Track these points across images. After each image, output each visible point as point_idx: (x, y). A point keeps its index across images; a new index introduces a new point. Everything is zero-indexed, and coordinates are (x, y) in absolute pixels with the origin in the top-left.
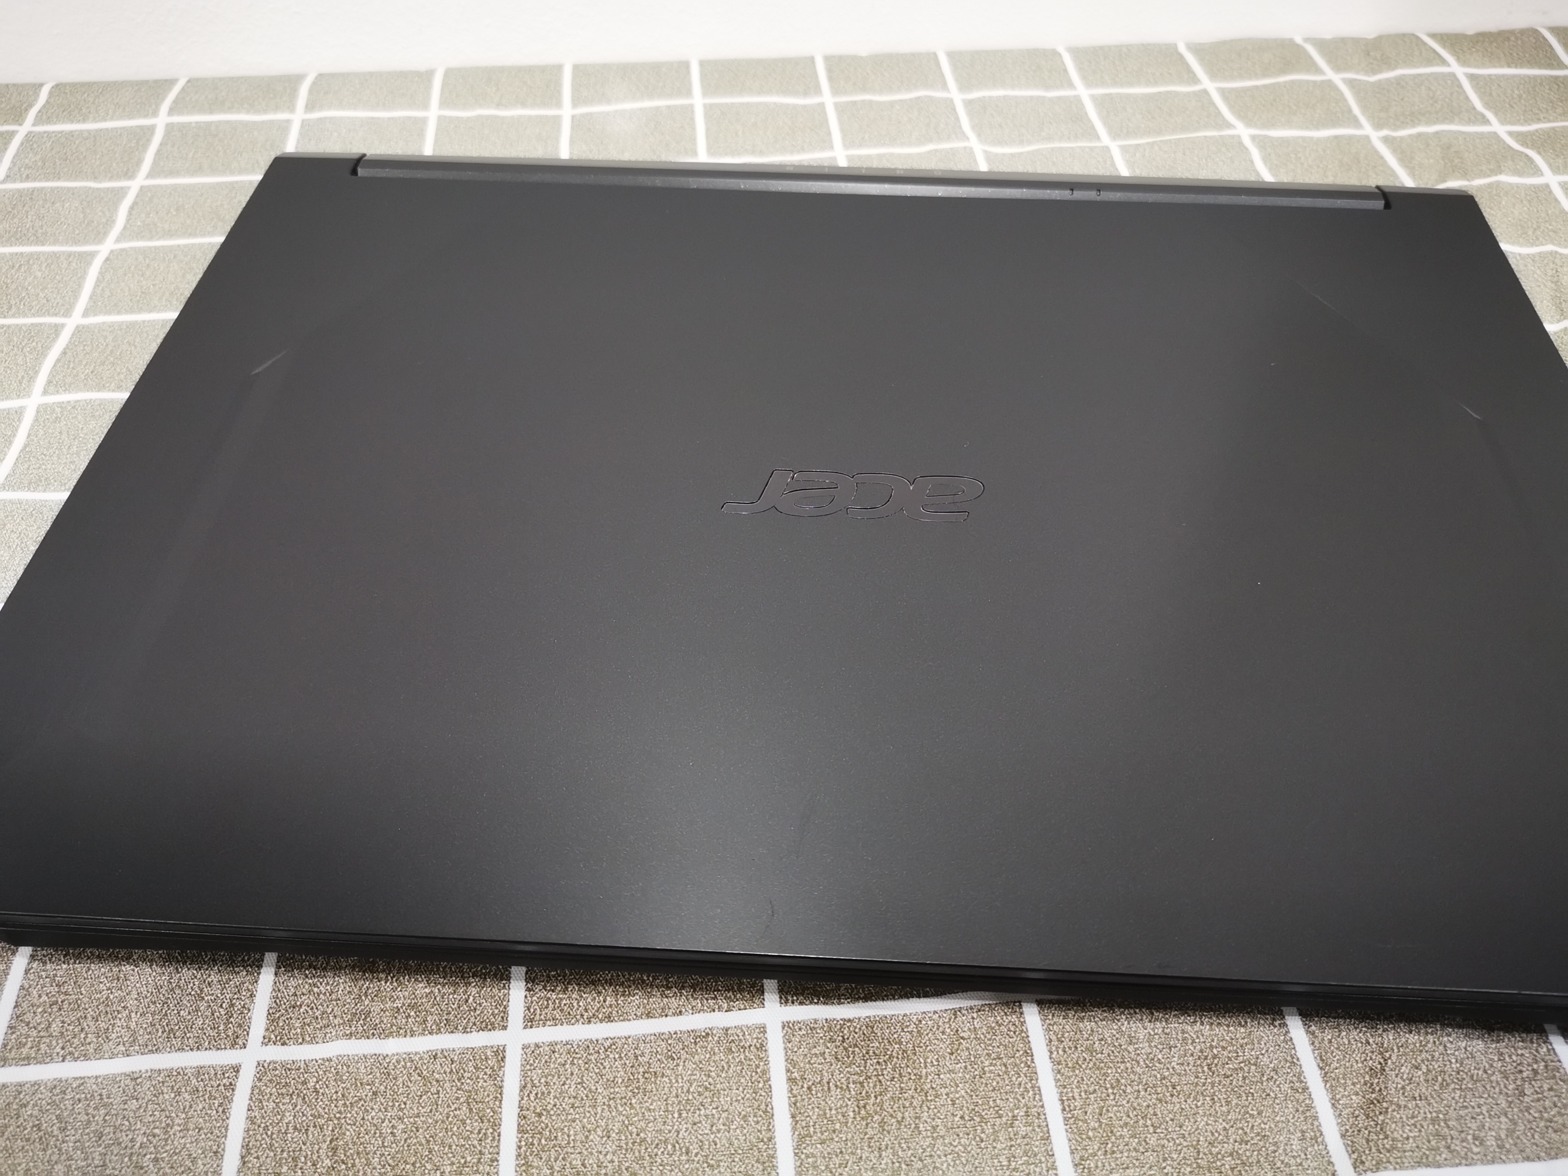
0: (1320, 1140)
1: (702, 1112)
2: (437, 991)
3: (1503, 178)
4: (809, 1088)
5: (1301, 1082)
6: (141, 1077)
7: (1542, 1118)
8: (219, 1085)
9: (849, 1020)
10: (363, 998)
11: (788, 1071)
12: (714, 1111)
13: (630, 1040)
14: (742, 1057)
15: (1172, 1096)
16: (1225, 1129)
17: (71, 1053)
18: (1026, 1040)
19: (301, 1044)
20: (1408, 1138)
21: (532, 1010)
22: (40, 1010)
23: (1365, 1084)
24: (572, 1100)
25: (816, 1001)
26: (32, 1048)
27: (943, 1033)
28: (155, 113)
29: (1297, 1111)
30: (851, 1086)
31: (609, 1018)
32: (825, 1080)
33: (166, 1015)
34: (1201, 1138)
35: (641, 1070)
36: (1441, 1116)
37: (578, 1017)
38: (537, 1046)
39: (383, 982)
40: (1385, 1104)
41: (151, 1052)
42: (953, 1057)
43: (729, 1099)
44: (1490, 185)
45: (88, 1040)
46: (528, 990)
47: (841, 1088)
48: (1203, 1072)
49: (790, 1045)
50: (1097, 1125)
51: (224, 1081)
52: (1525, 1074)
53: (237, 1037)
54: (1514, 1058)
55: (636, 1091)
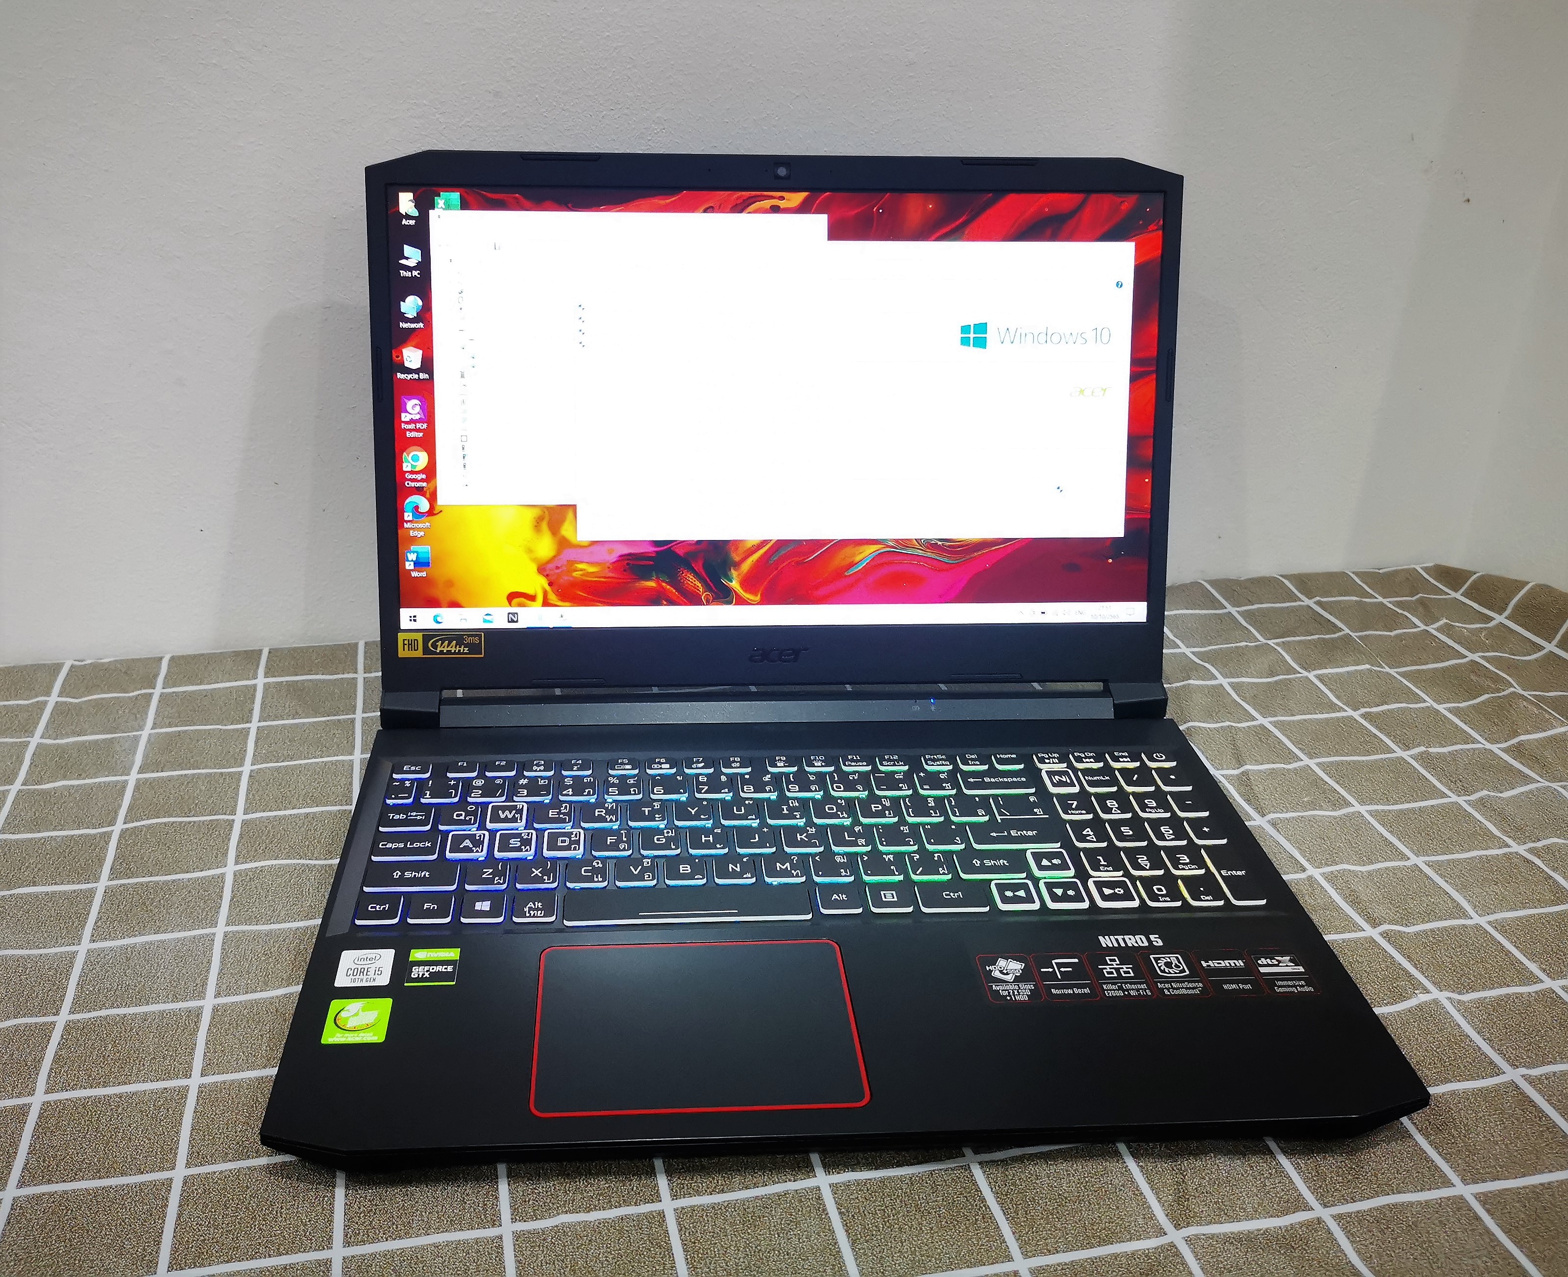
0: (1154, 1218)
1: (792, 1233)
2: (612, 1185)
3: (1191, 682)
4: (852, 1216)
5: (1138, 1191)
6: (440, 1245)
7: (1276, 1196)
8: (492, 1247)
9: (869, 1179)
10: (568, 1192)
11: (838, 1209)
12: (799, 1232)
13: (739, 1201)
14: (809, 1203)
15: (1066, 1203)
16: (1099, 1217)
17: (390, 1236)
18: (975, 1184)
19: (535, 1220)
20: (1202, 1211)
21: (674, 1191)
22: (362, 1215)
23: (1175, 1189)
24: (712, 1234)
25: (847, 1170)
26: (363, 1235)
27: (927, 1183)
28: (255, 677)
29: (1139, 1205)
30: (877, 1211)
31: (723, 1191)
32: (862, 1211)
33: (445, 1212)
34: (1086, 1222)
35: (750, 1215)
36: (1220, 1200)
37: (704, 1192)
38: (683, 1208)
39: (578, 1183)
40: (1187, 1197)
41: (443, 1232)
42: (935, 1194)
43: (806, 1225)
44: (1184, 686)
45: (399, 1229)
46: (670, 1180)
47: (872, 1213)
48: (1082, 1190)
49: (836, 1196)
50: (1025, 1219)
51: (494, 1245)
52: (1265, 1176)
53: (494, 1221)
54: (1258, 1167)
55: (749, 1226)
